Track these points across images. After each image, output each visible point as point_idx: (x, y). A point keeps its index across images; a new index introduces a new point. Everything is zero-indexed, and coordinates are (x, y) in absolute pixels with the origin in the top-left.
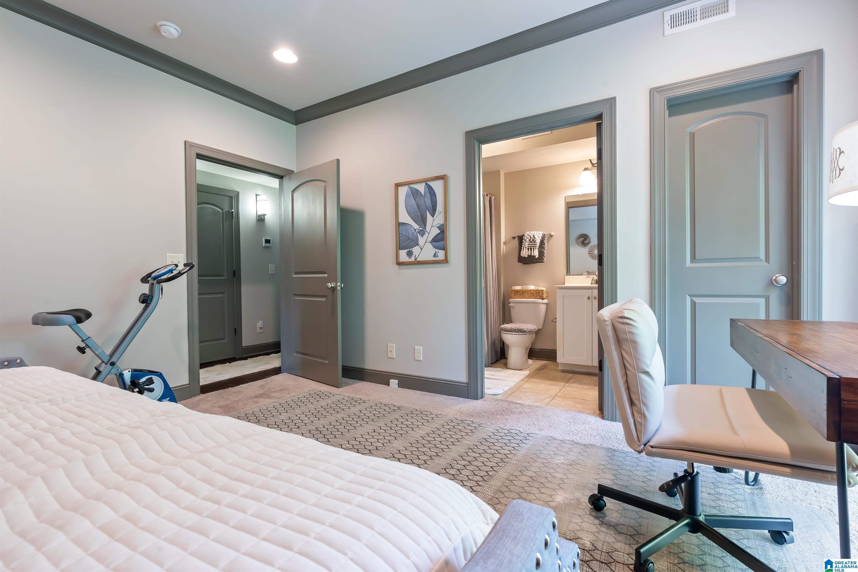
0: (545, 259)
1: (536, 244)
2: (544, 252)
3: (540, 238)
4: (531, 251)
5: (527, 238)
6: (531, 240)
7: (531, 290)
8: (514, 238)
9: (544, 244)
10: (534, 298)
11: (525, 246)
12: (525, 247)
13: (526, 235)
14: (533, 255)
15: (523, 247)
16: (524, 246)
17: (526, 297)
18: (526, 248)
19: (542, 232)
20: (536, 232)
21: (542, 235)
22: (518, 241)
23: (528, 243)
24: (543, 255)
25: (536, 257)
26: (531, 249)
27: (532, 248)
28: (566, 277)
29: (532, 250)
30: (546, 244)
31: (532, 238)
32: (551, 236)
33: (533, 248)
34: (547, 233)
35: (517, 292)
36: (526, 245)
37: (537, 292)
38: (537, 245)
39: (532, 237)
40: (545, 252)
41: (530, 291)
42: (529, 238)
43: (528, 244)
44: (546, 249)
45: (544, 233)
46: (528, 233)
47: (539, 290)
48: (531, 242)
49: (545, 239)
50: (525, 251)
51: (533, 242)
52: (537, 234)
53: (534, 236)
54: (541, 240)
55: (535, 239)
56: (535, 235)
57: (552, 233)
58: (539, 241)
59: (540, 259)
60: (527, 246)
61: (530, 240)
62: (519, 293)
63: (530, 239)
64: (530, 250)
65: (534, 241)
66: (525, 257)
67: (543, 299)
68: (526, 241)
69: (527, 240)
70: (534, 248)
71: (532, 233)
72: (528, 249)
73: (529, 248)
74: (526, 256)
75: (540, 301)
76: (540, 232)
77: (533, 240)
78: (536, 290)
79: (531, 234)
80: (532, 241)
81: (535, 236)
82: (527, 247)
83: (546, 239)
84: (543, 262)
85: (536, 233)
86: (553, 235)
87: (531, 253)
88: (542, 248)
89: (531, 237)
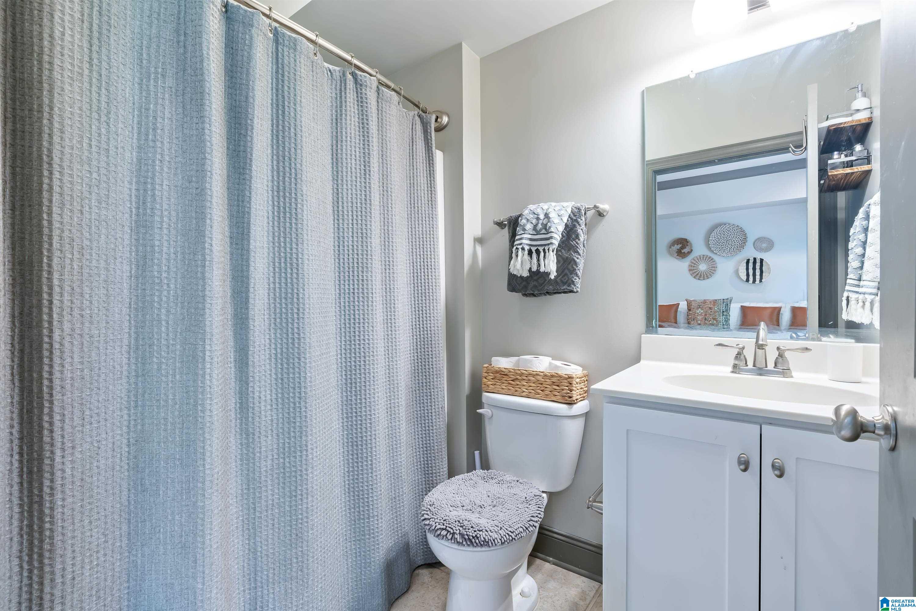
0: (578, 281)
1: (551, 238)
2: (574, 260)
3: (565, 219)
4: (538, 260)
5: (528, 220)
6: (540, 226)
7: (537, 375)
8: (500, 225)
9: (577, 237)
10: (546, 398)
11: (520, 244)
12: (521, 246)
13: (526, 212)
14: (542, 269)
15: (515, 248)
16: (518, 245)
17: (524, 394)
18: (523, 249)
19: (573, 203)
20: (553, 204)
21: (570, 212)
22: (509, 233)
23: (530, 236)
24: (573, 272)
25: (552, 277)
26: (538, 252)
27: (541, 249)
28: (646, 338)
29: (542, 254)
30: (582, 237)
31: (541, 222)
32: (600, 214)
33: (544, 250)
34: (584, 204)
35: (501, 374)
36: (524, 241)
37: (554, 380)
38: (553, 241)
39: (542, 216)
40: (581, 262)
41: (534, 376)
42: (534, 221)
43: (531, 240)
44: (581, 252)
45: (579, 205)
46: (532, 207)
47: (560, 377)
48: (538, 233)
49: (578, 223)
50: (519, 258)
51: (543, 231)
52: (557, 209)
53: (547, 216)
54: (566, 225)
55: (549, 222)
56: (550, 210)
57: (603, 206)
58: (561, 228)
59: (564, 284)
60: (527, 244)
61: (535, 226)
62: (506, 378)
63: (537, 225)
64: (534, 255)
65: (546, 229)
66: (521, 277)
67: (571, 404)
68: (524, 230)
69: (529, 227)
70: (546, 248)
71: (540, 208)
72: (530, 253)
73: (533, 249)
74: (526, 274)
75: (561, 408)
76: (565, 204)
77: (545, 226)
78: (552, 376)
79: (539, 211)
80: (541, 230)
81: (550, 216)
82: (527, 248)
83: (582, 221)
84: (572, 291)
85: (555, 206)
86: (605, 211)
87: (539, 265)
88: (569, 250)
89: (538, 219)
